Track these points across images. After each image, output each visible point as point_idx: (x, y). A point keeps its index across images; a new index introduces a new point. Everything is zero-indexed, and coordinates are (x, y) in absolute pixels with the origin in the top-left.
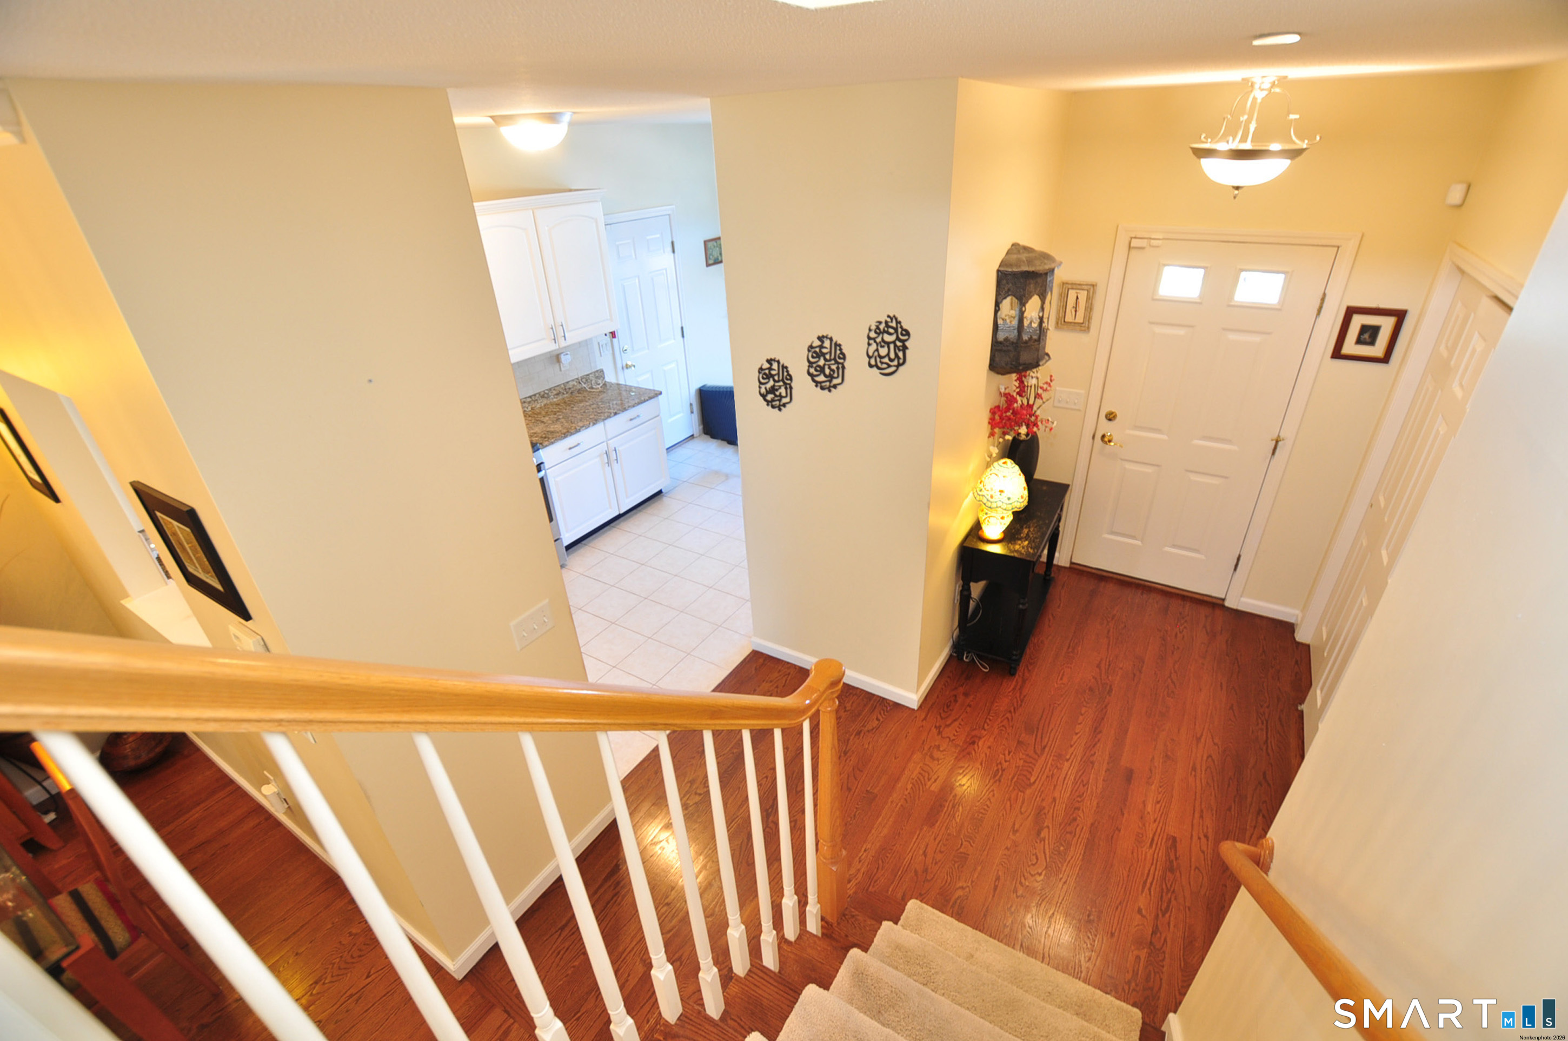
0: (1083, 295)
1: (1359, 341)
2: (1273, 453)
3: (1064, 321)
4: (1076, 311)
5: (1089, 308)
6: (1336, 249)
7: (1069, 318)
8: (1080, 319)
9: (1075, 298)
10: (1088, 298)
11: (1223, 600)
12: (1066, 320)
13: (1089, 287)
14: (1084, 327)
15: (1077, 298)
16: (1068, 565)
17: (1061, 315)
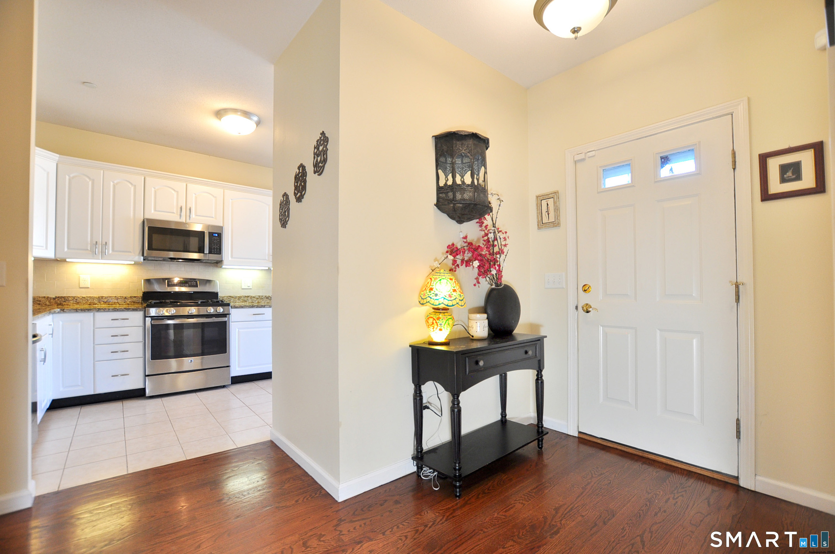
0: (551, 202)
1: (783, 180)
2: (738, 300)
3: (542, 223)
4: (548, 214)
5: (557, 210)
6: (730, 116)
7: (545, 220)
8: (552, 219)
9: (546, 205)
10: (555, 203)
11: (737, 478)
12: (543, 222)
13: (553, 195)
14: (556, 224)
15: (548, 205)
16: (576, 434)
17: (539, 220)
